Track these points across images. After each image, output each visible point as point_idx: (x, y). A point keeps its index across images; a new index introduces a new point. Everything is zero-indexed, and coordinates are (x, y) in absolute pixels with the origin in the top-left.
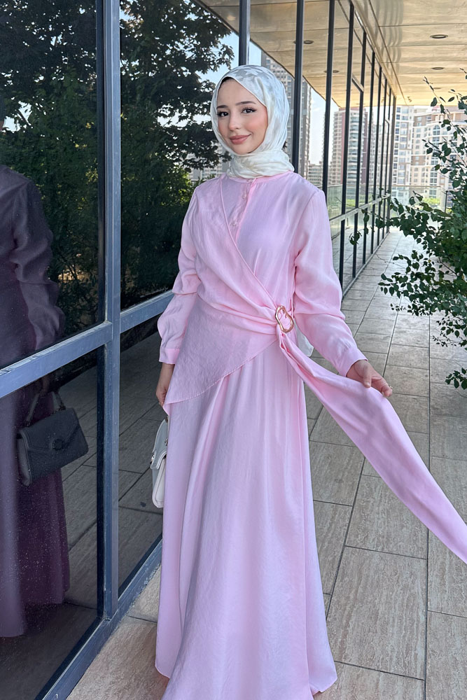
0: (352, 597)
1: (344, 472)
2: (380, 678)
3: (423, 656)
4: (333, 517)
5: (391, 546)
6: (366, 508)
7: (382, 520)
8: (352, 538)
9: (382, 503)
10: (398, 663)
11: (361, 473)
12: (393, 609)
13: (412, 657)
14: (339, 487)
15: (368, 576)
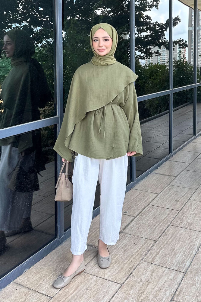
0: (165, 242)
1: (181, 198)
2: (166, 270)
3: (189, 265)
4: (168, 214)
5: (192, 227)
6: (186, 212)
7: (191, 217)
8: (174, 223)
9: (195, 210)
10: (176, 266)
11: (189, 199)
12: (182, 249)
13: (183, 265)
14: (176, 203)
15: (176, 236)
